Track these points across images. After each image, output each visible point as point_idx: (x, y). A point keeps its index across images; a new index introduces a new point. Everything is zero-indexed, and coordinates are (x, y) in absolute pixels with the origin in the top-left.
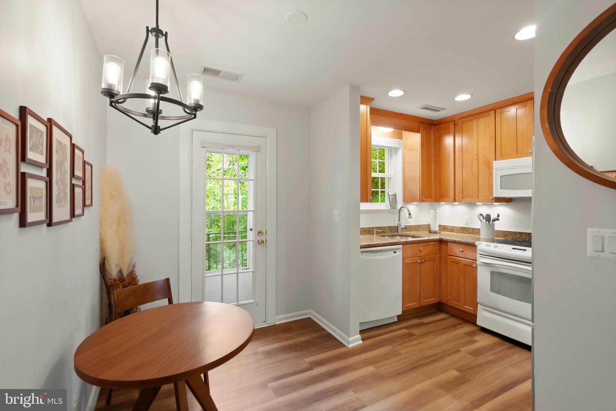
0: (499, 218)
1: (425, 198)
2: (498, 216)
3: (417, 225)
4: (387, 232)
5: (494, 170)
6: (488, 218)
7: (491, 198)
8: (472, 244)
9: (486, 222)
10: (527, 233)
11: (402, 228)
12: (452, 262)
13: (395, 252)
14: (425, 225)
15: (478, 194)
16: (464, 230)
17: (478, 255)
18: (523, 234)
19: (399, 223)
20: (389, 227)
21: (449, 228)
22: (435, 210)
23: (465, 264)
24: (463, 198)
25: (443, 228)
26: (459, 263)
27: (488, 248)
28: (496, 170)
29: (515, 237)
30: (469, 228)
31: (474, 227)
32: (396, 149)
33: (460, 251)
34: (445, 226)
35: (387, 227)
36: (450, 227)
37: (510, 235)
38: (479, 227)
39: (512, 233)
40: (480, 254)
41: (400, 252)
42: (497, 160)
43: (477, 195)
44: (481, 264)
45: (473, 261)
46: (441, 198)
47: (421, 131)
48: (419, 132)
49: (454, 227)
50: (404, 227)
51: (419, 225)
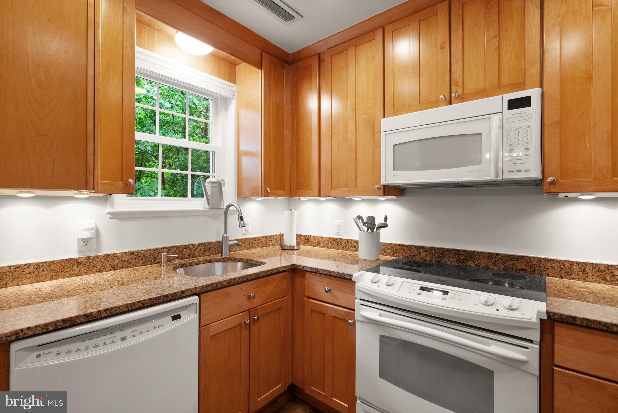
0: (387, 223)
1: (270, 189)
2: (386, 219)
3: (263, 237)
4: (200, 256)
5: (382, 135)
6: (370, 224)
7: (377, 187)
8: (346, 277)
9: (368, 231)
10: (427, 248)
11: (231, 246)
12: (311, 310)
13: (176, 317)
14: (276, 235)
15: (356, 180)
16: (334, 243)
17: (358, 301)
18: (421, 250)
19: (225, 235)
20: (205, 244)
21: (312, 239)
22: (291, 210)
23: (333, 316)
24: (332, 188)
25: (303, 239)
26: (324, 314)
27: (374, 287)
28: (386, 134)
29: (410, 255)
30: (341, 239)
31: (349, 238)
32: (226, 101)
33: (326, 292)
34: (307, 236)
35: (199, 245)
36: (314, 238)
37: (401, 251)
38: (356, 238)
39: (405, 248)
40: (361, 299)
41: (193, 314)
42: (386, 118)
43: (355, 182)
44: (363, 319)
45: (347, 310)
46: (299, 189)
47: (263, 66)
48: (260, 67)
49: (320, 237)
50: (236, 242)
51: (267, 237)
